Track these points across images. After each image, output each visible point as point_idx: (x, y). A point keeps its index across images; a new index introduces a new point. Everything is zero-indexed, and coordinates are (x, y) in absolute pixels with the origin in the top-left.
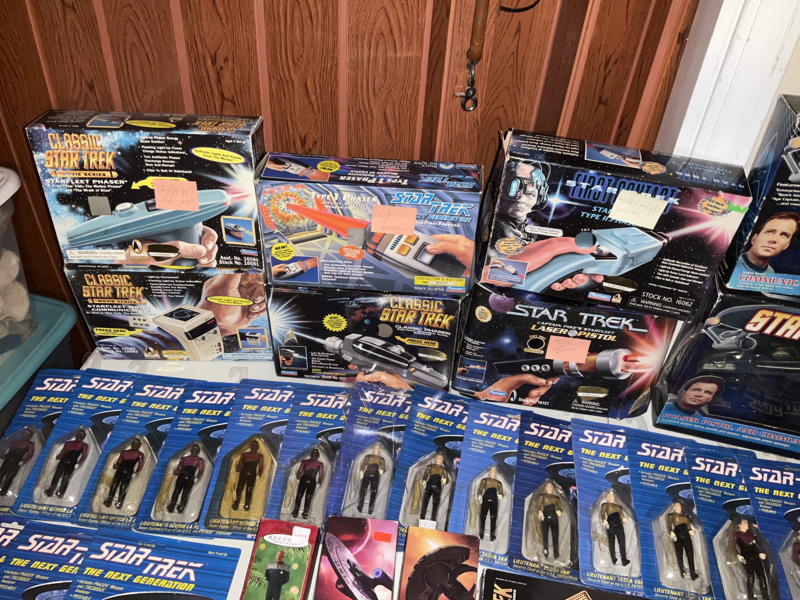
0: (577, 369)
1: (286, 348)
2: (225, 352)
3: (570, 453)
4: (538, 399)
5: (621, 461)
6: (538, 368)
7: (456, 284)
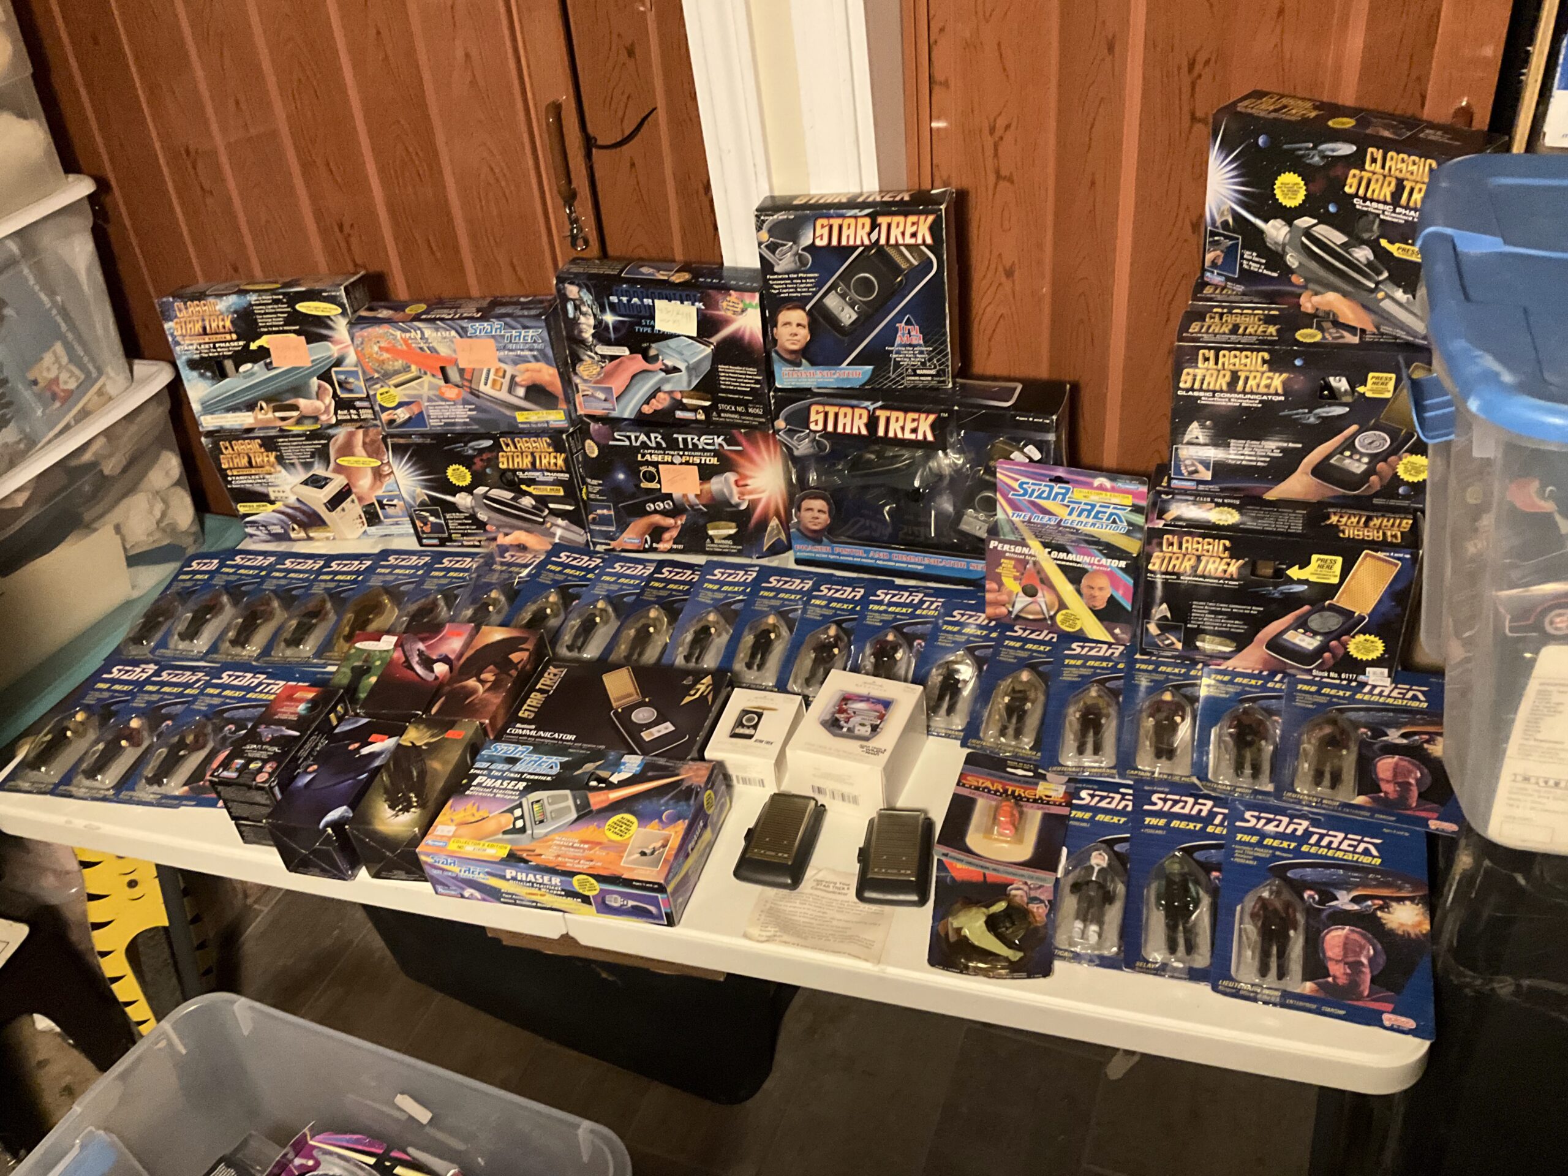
0: (697, 502)
1: (421, 511)
3: (692, 589)
4: (671, 543)
7: (556, 418)
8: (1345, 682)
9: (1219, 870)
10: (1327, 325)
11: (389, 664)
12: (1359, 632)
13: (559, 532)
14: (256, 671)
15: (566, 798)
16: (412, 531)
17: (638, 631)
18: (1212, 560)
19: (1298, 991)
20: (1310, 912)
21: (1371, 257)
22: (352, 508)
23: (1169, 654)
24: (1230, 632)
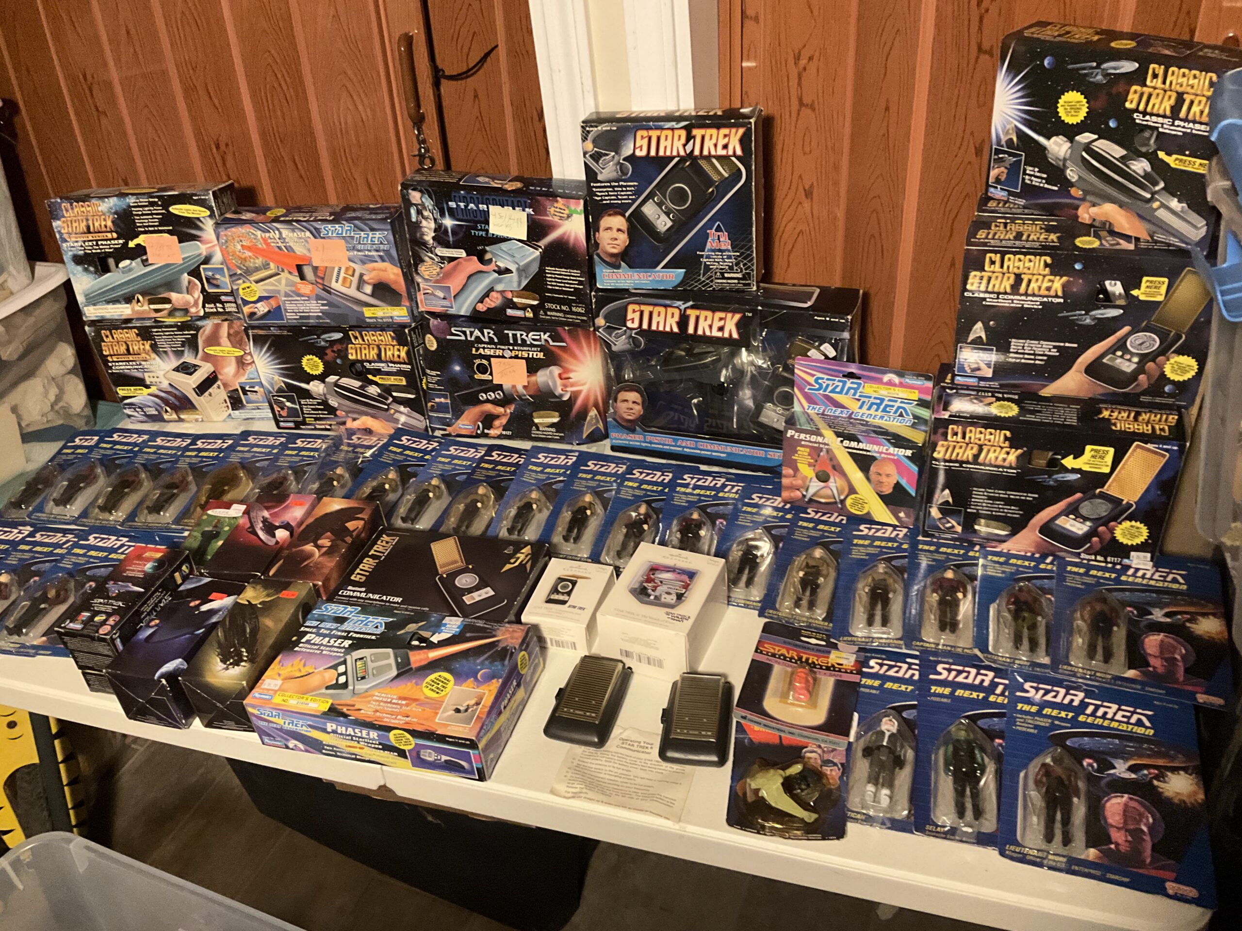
0: (525, 392)
1: (278, 396)
2: (232, 410)
3: (519, 470)
4: (501, 430)
6: (493, 395)
7: (400, 314)
8: (1110, 565)
9: (1002, 737)
10: (1103, 234)
11: (236, 529)
12: (1126, 519)
13: (403, 419)
14: (118, 534)
15: (387, 657)
16: (271, 415)
17: (467, 507)
18: (993, 449)
19: (1083, 857)
20: (1091, 779)
21: (1148, 168)
22: (218, 393)
23: (949, 536)
24: (1006, 517)
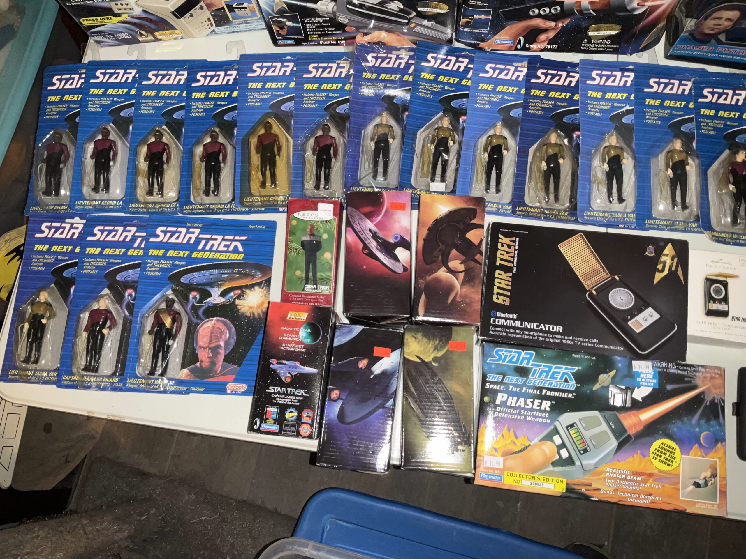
0: (589, 7)
1: (278, 17)
2: (217, 26)
3: (576, 97)
4: (547, 42)
5: (627, 100)
6: (547, 10)
15: (598, 422)
22: (201, 14)
